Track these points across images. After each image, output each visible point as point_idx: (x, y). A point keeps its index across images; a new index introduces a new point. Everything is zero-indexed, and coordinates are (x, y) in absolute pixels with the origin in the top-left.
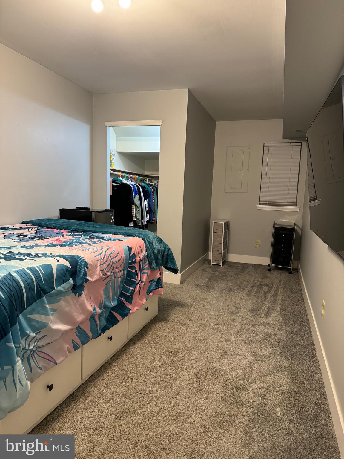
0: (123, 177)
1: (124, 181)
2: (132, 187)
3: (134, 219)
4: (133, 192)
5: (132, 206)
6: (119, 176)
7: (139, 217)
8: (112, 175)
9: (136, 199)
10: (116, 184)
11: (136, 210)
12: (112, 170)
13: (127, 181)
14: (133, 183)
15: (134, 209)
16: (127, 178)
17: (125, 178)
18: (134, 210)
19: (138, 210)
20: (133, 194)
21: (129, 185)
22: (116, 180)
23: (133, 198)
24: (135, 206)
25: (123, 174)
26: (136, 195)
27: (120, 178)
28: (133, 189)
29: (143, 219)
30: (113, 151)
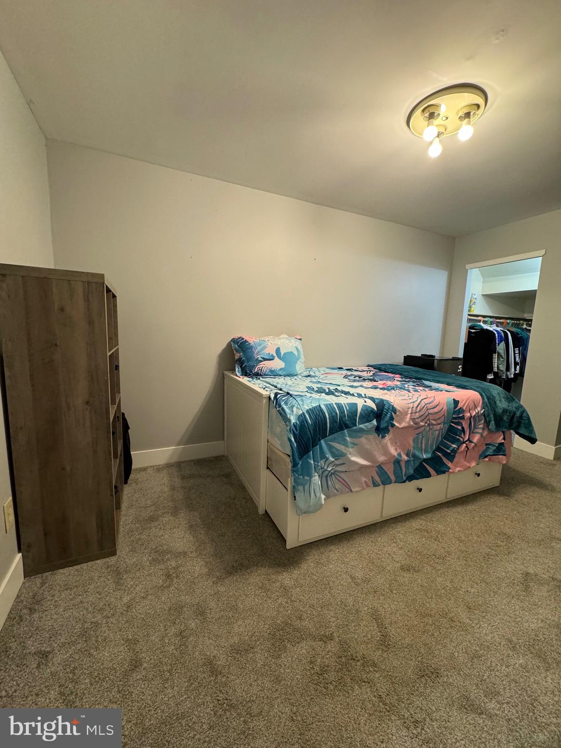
0: (485, 322)
1: (485, 327)
2: (496, 333)
3: (494, 371)
4: (496, 339)
5: (494, 355)
6: (480, 321)
7: (503, 368)
8: (469, 320)
9: (501, 347)
10: (474, 331)
11: (498, 359)
12: (469, 315)
13: (491, 327)
14: (499, 329)
15: (496, 359)
16: (492, 323)
17: (489, 322)
18: (495, 361)
19: (501, 359)
20: (496, 341)
21: (492, 331)
22: (475, 326)
23: (496, 346)
24: (498, 356)
25: (486, 319)
26: (501, 342)
27: (481, 324)
28: (497, 335)
29: (509, 371)
30: (475, 295)
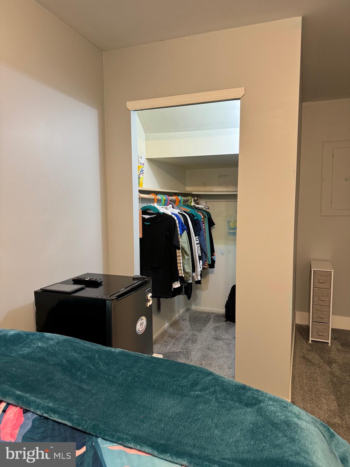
0: (159, 201)
1: (162, 209)
2: (176, 218)
3: (180, 275)
4: (177, 228)
5: (177, 251)
6: (152, 201)
7: (189, 269)
8: (142, 200)
9: (183, 240)
10: (148, 217)
11: (183, 257)
12: (141, 192)
13: (166, 209)
14: (176, 211)
16: (166, 204)
17: (163, 202)
18: (180, 260)
19: (186, 257)
20: (177, 231)
21: (171, 216)
22: (147, 209)
23: (178, 239)
24: (182, 251)
25: (159, 197)
26: (183, 232)
27: (156, 205)
28: (177, 222)
29: (194, 271)
30: (141, 158)
